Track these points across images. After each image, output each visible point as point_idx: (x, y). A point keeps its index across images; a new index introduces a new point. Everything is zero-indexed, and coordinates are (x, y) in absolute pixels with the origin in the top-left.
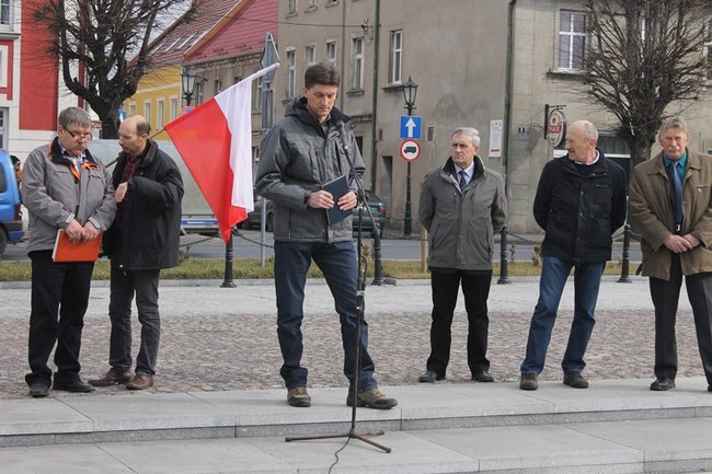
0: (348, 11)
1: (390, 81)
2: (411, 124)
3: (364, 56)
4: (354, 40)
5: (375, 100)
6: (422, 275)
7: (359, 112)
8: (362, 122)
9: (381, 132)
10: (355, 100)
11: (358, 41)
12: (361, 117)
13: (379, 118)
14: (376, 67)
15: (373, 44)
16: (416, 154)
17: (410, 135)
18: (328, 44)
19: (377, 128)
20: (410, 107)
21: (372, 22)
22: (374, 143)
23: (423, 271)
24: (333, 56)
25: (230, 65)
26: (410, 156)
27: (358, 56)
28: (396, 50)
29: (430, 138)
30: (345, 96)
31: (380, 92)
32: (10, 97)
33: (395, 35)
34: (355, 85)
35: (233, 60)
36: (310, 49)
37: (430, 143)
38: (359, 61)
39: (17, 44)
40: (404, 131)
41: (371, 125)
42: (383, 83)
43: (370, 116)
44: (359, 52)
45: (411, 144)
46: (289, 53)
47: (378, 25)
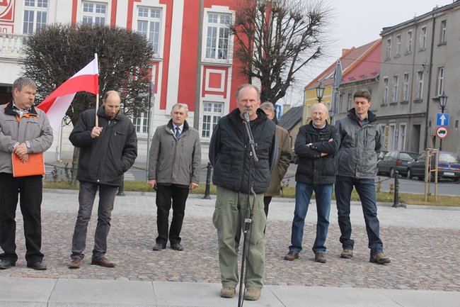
0: (416, 56)
1: (436, 94)
2: (443, 118)
3: (423, 81)
4: (419, 73)
5: (428, 105)
6: (424, 203)
7: (419, 112)
8: (421, 117)
9: (430, 122)
10: (417, 104)
11: (421, 73)
12: (420, 114)
13: (430, 115)
14: (429, 87)
15: (428, 75)
16: (445, 135)
17: (442, 123)
18: (405, 75)
19: (428, 121)
20: (443, 108)
21: (428, 63)
22: (427, 128)
23: (424, 201)
24: (407, 81)
25: (355, 86)
26: (442, 135)
27: (421, 81)
28: (440, 78)
29: (457, 126)
30: (413, 103)
31: (431, 101)
32: (225, 97)
33: (440, 69)
34: (418, 97)
35: (357, 83)
36: (396, 77)
37: (456, 129)
38: (421, 84)
39: (230, 70)
40: (439, 122)
41: (425, 118)
42: (433, 96)
43: (425, 113)
44: (421, 79)
45: (443, 129)
46: (385, 79)
47: (431, 65)
